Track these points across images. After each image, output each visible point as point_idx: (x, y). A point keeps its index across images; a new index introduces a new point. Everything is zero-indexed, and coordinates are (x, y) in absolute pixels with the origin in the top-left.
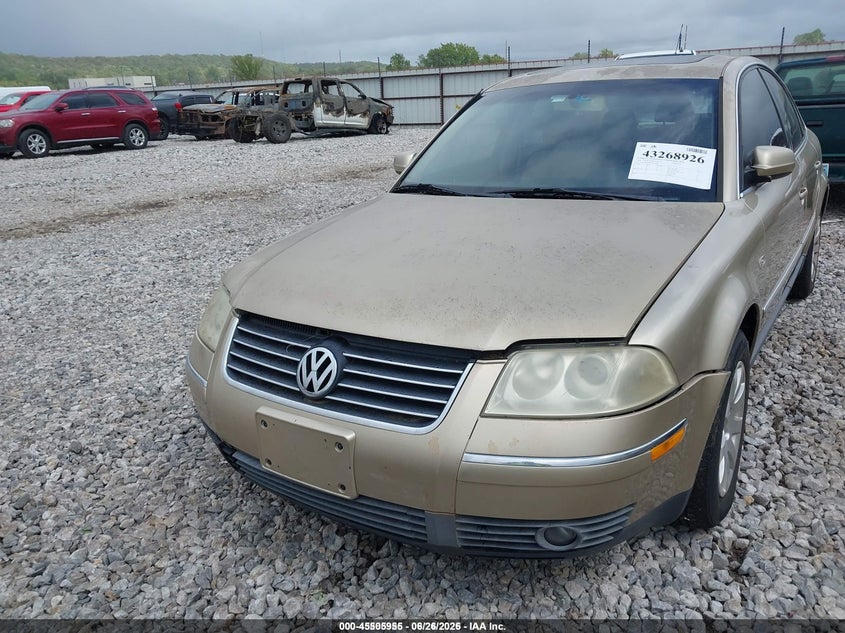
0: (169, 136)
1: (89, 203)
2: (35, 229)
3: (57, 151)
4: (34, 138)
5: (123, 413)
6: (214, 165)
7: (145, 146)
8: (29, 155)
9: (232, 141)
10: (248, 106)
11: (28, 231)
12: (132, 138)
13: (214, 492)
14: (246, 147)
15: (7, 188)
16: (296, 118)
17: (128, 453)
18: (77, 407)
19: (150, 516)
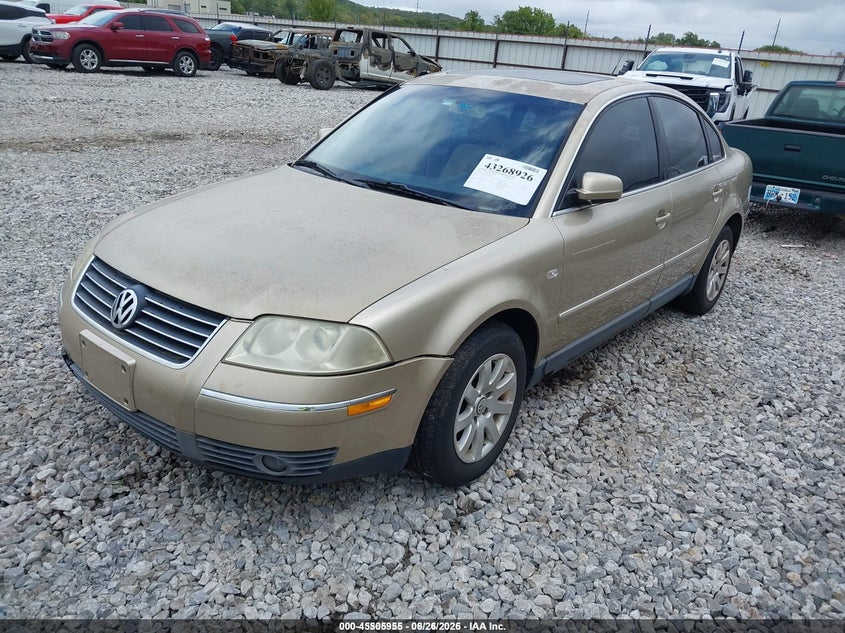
0: (221, 67)
1: (113, 126)
2: (53, 144)
3: (109, 68)
4: (88, 53)
5: (44, 322)
6: (247, 104)
7: (193, 75)
8: (80, 69)
9: (278, 81)
10: (301, 48)
11: (45, 145)
12: (182, 65)
13: (82, 397)
14: (288, 88)
15: (45, 100)
16: (343, 66)
17: (32, 355)
18: (9, 312)
19: (22, 407)
